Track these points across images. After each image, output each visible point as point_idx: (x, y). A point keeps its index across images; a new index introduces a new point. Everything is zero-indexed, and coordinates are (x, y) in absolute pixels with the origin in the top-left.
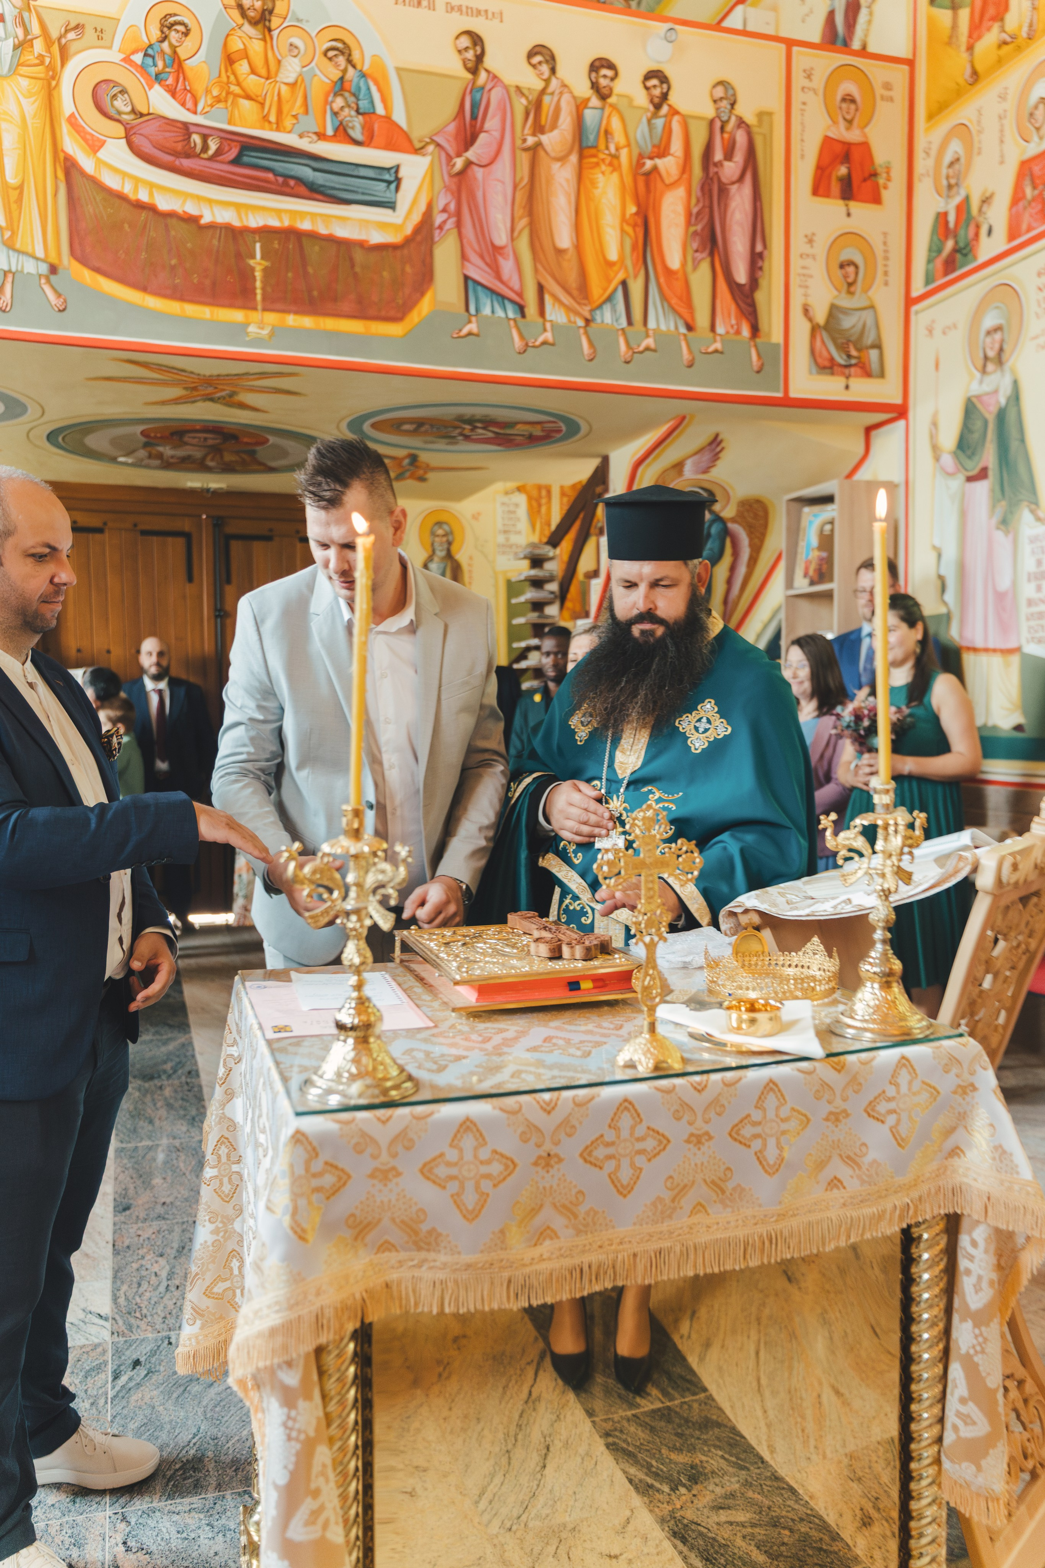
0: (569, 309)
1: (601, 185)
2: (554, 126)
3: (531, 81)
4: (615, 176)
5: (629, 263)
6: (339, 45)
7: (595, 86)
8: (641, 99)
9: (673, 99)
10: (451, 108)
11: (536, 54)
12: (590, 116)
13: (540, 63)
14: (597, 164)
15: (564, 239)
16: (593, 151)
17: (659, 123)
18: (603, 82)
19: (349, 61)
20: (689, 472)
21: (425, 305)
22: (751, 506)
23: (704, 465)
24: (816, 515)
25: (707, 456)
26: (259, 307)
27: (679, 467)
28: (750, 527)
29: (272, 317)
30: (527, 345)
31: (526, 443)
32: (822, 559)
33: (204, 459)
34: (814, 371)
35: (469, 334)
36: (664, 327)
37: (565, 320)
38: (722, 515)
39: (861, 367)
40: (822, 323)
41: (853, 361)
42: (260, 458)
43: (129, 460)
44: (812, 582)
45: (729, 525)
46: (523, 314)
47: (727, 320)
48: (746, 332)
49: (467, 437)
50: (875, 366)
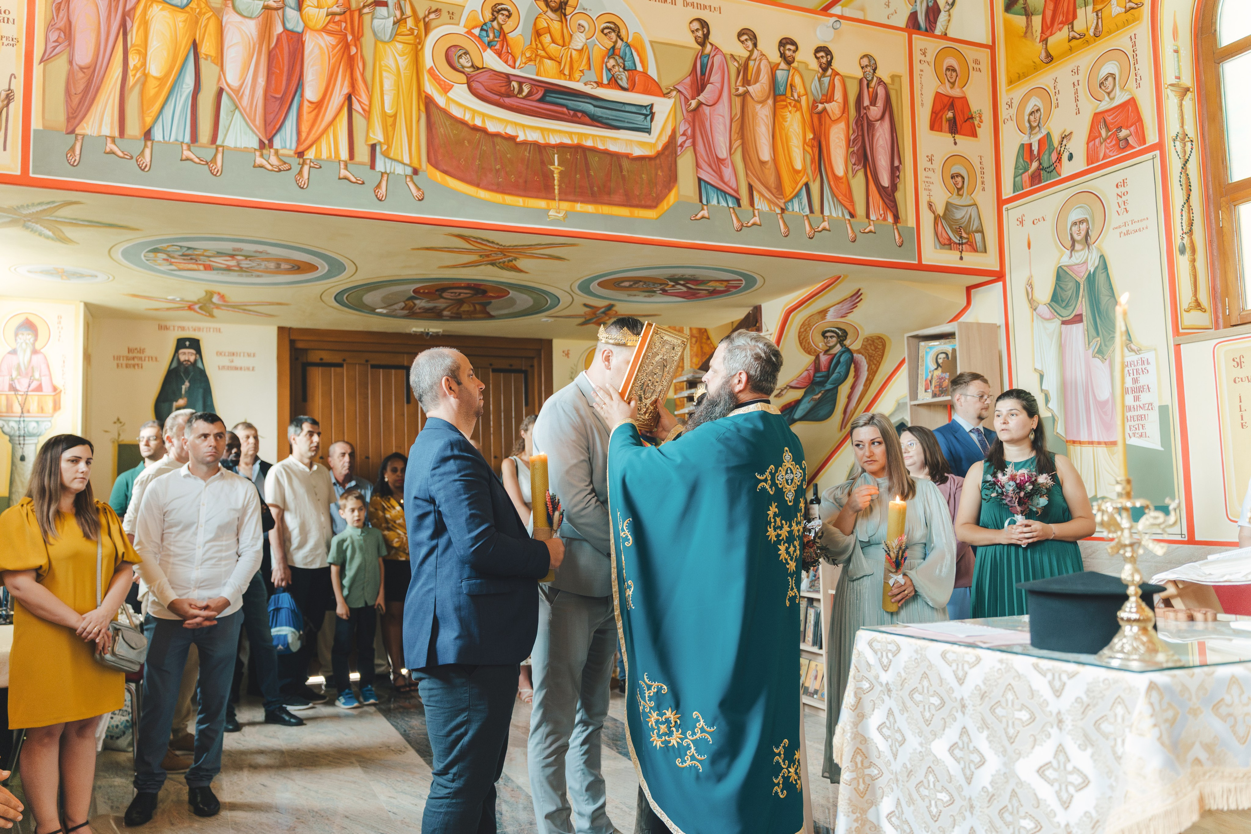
0: (770, 201)
1: (789, 119)
2: (756, 81)
3: (741, 51)
4: (798, 113)
5: (809, 172)
6: (612, 26)
7: (783, 55)
8: (814, 64)
9: (835, 65)
10: (687, 67)
11: (744, 34)
12: (780, 75)
13: (746, 40)
14: (786, 106)
15: (766, 154)
16: (783, 98)
17: (826, 80)
18: (788, 53)
19: (619, 36)
20: (830, 316)
21: (672, 198)
22: (873, 341)
23: (844, 312)
24: (931, 348)
25: (847, 305)
26: (557, 198)
27: (823, 313)
28: (870, 356)
29: (565, 205)
30: (742, 225)
31: (706, 296)
32: (941, 379)
33: (444, 309)
34: (938, 247)
35: (703, 217)
36: (834, 215)
37: (767, 209)
38: (850, 347)
39: (971, 245)
40: (941, 215)
41: (964, 241)
42: (488, 309)
43: (385, 311)
44: (935, 395)
45: (855, 355)
46: (739, 206)
47: (877, 211)
48: (890, 219)
49: (664, 292)
50: (979, 244)
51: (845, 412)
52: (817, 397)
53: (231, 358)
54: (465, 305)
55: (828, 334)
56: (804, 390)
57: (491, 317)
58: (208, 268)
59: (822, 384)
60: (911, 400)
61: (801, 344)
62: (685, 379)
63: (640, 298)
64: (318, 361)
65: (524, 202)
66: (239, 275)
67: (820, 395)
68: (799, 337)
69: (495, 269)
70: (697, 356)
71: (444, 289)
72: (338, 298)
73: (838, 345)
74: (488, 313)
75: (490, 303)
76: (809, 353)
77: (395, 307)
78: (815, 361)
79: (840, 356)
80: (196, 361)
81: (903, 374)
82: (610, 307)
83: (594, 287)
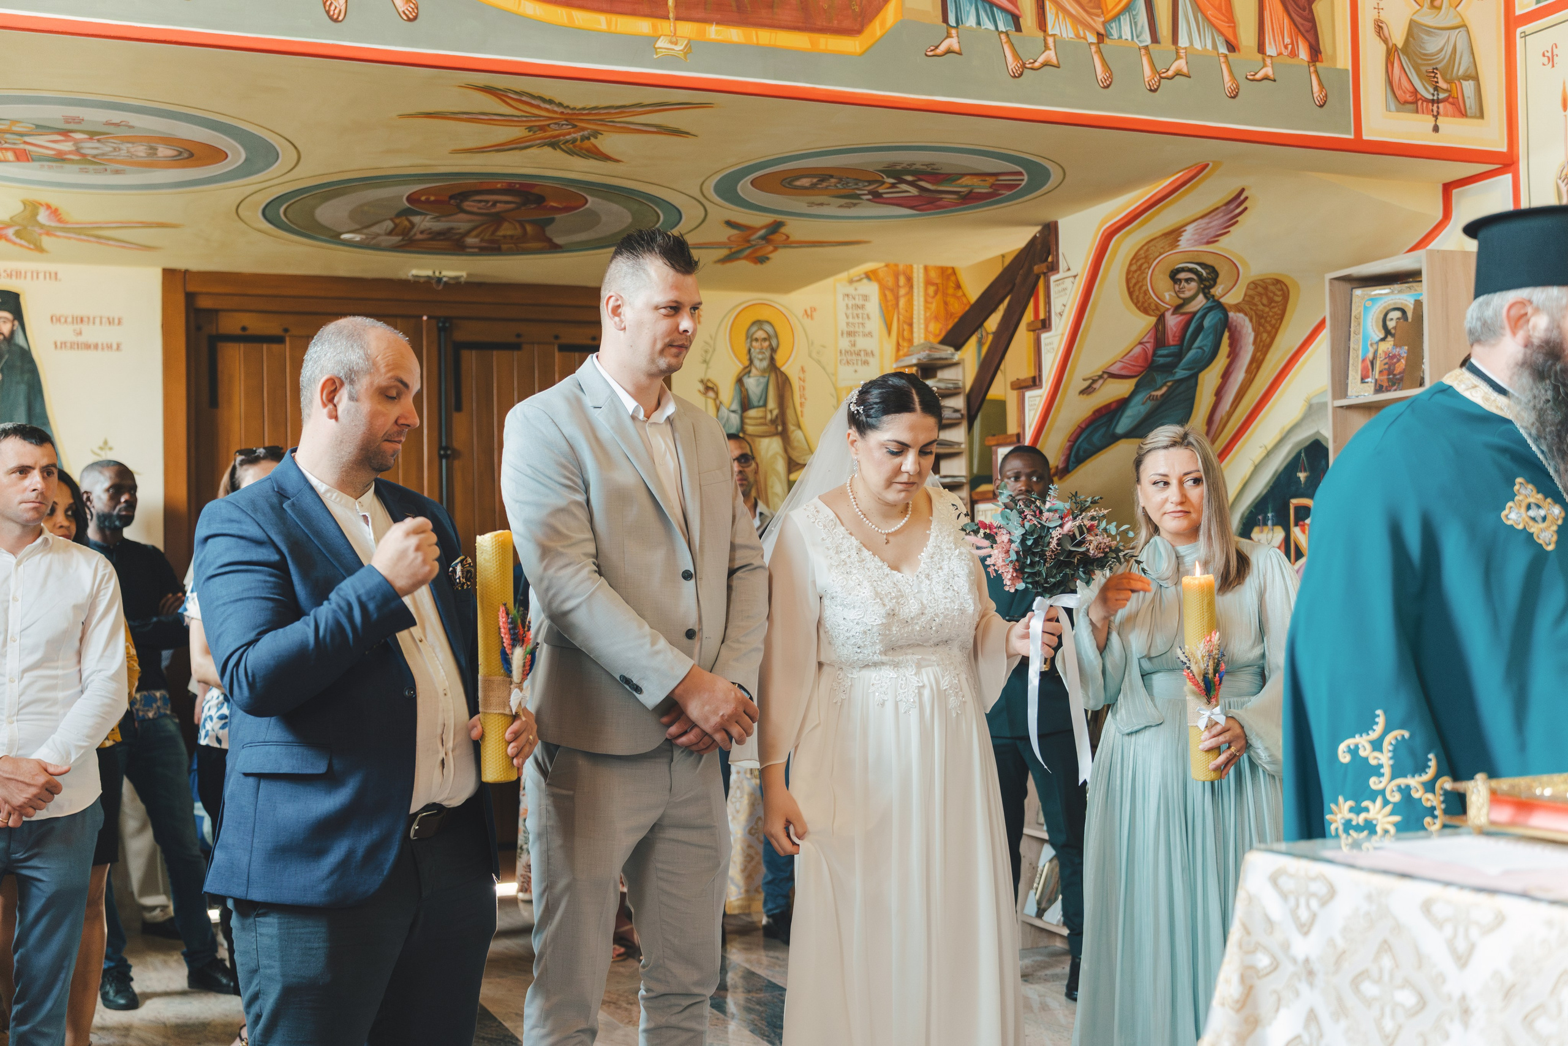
0: (1076, 20)
20: (1186, 242)
21: (890, 15)
22: (1266, 288)
23: (1212, 232)
24: (1374, 299)
25: (1218, 221)
26: (671, 15)
27: (1173, 235)
28: (1260, 317)
29: (687, 29)
30: (1024, 66)
31: (957, 205)
32: (1394, 356)
33: (467, 233)
34: (1393, 107)
35: (949, 51)
36: (1198, 46)
37: (1072, 35)
38: (1222, 300)
39: (1453, 104)
40: (1400, 45)
41: (1442, 96)
42: (549, 231)
43: (357, 238)
44: (1379, 389)
45: (1231, 314)
46: (1018, 28)
47: (1279, 38)
48: (1303, 54)
49: (877, 197)
50: (1470, 102)
51: (1210, 421)
52: (1159, 393)
53: (77, 327)
54: (506, 225)
55: (1182, 275)
56: (1134, 381)
57: (555, 248)
58: (22, 156)
59: (1168, 368)
60: (1335, 397)
61: (1131, 294)
62: (914, 361)
63: (832, 209)
64: (239, 332)
65: (609, 23)
66: (82, 171)
67: (1164, 389)
68: (1128, 281)
69: (559, 154)
70: (936, 318)
71: (464, 195)
72: (269, 212)
73: (1201, 297)
74: (550, 240)
75: (552, 220)
76: (1146, 311)
77: (375, 229)
78: (1156, 326)
79: (1203, 317)
80: (12, 333)
81: (1320, 352)
82: (776, 226)
83: (744, 186)
